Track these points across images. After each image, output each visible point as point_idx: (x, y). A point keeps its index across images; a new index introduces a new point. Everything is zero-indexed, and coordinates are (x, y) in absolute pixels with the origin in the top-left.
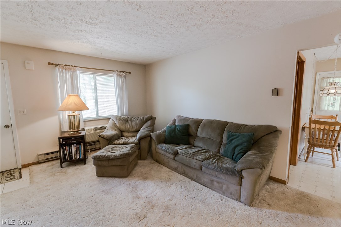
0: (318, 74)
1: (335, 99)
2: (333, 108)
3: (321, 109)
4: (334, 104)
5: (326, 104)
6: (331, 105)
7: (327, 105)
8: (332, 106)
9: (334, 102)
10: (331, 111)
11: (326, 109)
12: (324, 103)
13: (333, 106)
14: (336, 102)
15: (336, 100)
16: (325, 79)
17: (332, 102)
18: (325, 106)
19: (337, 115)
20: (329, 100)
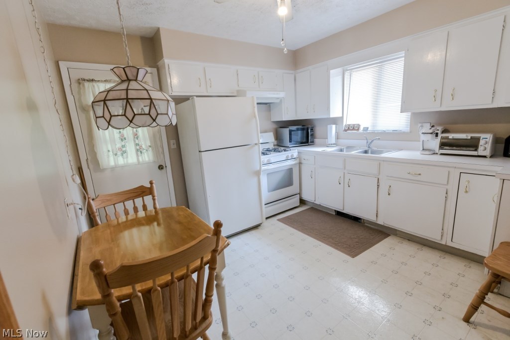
0: (62, 64)
1: (123, 139)
2: (125, 160)
3: (101, 167)
4: (124, 149)
5: (109, 151)
6: (119, 153)
7: (111, 153)
8: (122, 155)
9: (123, 144)
10: (122, 167)
11: (112, 163)
12: (105, 150)
13: (125, 155)
14: (127, 144)
15: (125, 139)
16: (87, 84)
17: (119, 145)
18: (108, 156)
19: (151, 183)
20: (113, 141)
